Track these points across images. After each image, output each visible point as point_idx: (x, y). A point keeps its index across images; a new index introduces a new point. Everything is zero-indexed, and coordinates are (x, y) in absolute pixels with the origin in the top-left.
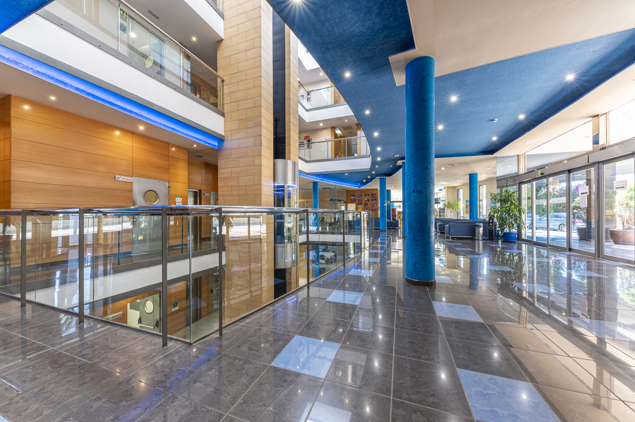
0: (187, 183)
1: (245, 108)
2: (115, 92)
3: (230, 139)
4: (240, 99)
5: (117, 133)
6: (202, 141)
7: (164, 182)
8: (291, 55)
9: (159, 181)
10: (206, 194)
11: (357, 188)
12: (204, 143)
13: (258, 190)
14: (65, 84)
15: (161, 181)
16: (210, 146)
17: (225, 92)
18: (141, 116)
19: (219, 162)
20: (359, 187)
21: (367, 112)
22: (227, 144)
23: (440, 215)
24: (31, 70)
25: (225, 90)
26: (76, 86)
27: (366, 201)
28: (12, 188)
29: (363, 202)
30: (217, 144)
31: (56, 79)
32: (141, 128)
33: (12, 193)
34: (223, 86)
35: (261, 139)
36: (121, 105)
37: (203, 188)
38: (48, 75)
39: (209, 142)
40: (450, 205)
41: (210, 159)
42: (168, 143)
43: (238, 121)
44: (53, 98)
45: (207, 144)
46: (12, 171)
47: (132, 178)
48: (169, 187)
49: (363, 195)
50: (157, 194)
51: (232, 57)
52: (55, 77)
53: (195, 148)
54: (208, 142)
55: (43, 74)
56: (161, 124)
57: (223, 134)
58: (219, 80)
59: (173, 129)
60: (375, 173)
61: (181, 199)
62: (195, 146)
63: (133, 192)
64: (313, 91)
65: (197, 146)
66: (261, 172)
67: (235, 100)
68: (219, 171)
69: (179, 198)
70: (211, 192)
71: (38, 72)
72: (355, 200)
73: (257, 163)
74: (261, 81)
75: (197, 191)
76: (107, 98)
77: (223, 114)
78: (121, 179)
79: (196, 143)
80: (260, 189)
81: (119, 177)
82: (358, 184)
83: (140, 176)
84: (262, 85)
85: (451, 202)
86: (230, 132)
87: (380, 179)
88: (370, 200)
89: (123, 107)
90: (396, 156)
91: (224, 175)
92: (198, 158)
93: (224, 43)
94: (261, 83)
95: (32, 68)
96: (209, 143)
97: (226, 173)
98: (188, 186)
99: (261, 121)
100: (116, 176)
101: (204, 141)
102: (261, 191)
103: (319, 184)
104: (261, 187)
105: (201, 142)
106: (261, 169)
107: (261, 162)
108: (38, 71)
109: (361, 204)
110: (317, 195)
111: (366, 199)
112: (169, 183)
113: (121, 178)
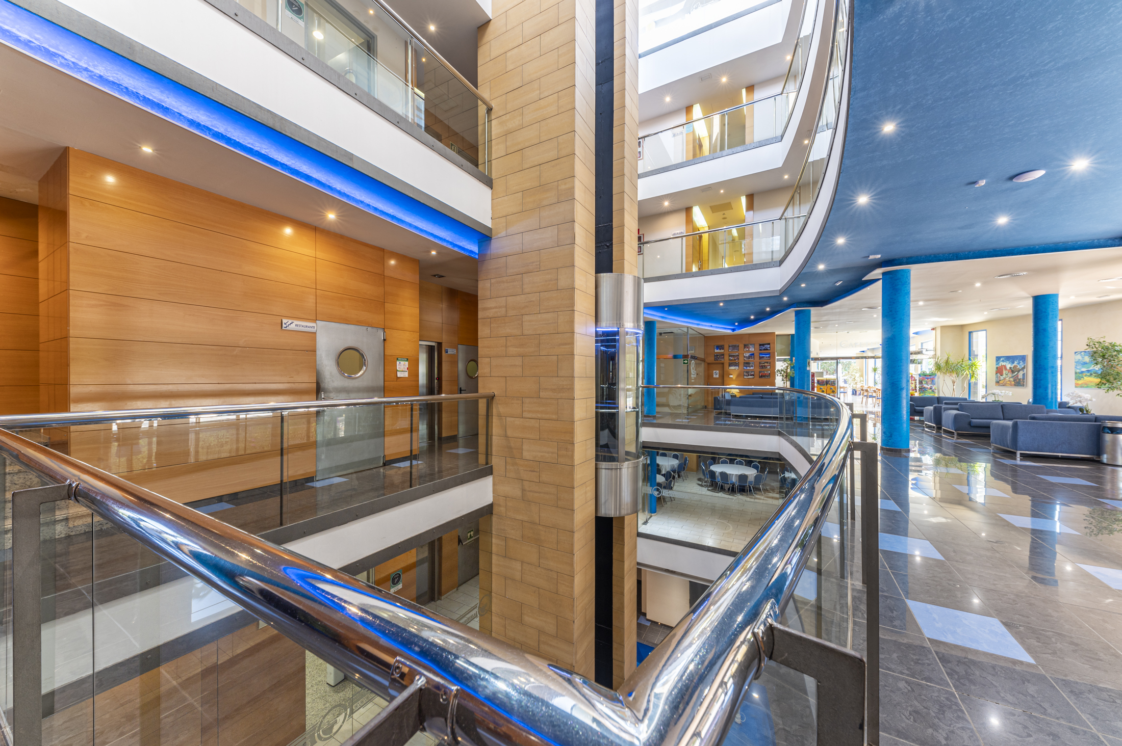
0: (418, 330)
1: (536, 163)
2: (270, 125)
3: (503, 234)
4: (527, 144)
5: (288, 231)
6: (448, 241)
7: (375, 330)
8: (627, 45)
9: (365, 328)
10: (451, 351)
11: (729, 331)
12: (450, 247)
13: (569, 344)
14: (166, 110)
15: (369, 329)
16: (462, 252)
17: (493, 133)
18: (330, 188)
19: (481, 285)
20: (733, 330)
21: (889, 128)
22: (496, 246)
23: (922, 389)
24: (85, 73)
25: (493, 129)
26: (190, 117)
27: (749, 357)
28: (71, 352)
29: (741, 360)
30: (475, 249)
31: (144, 97)
32: (331, 216)
33: (71, 364)
34: (490, 121)
35: (573, 229)
36: (288, 163)
37: (445, 339)
38: (126, 88)
39: (461, 244)
40: (946, 367)
41: (459, 282)
42: (383, 250)
43: (520, 194)
44: (147, 149)
45: (456, 249)
46: (71, 314)
47: (314, 325)
48: (384, 340)
49: (741, 346)
50: (362, 356)
51: (509, 54)
52: (142, 93)
53: (433, 257)
54: (458, 243)
55: (113, 84)
56: (369, 205)
57: (489, 223)
58: (482, 109)
59: (393, 217)
60: (788, 300)
61: (407, 363)
62: (434, 253)
63: (318, 352)
64: (648, 136)
65: (438, 253)
66: (573, 305)
67: (516, 148)
68: (481, 305)
69: (402, 363)
70: (460, 346)
71: (101, 79)
72: (723, 355)
73: (562, 283)
74: (574, 97)
75: (433, 344)
76: (257, 144)
77: (488, 182)
78: (293, 327)
79: (436, 246)
80: (572, 343)
81: (290, 322)
82: (734, 324)
83: (330, 319)
84: (577, 107)
85: (952, 360)
86: (503, 220)
87: (797, 313)
88: (757, 355)
89: (293, 166)
90: (871, 257)
91: (490, 313)
92: (436, 279)
93: (491, 28)
94: (574, 101)
95: (86, 70)
96: (460, 247)
97: (496, 307)
98: (420, 336)
99: (573, 188)
100: (284, 321)
101: (451, 243)
102: (573, 348)
103: (657, 325)
104: (573, 337)
105: (445, 244)
106: (572, 298)
107: (573, 281)
108: (101, 77)
109: (736, 365)
110: (654, 348)
111: (747, 355)
112: (384, 332)
113: (294, 325)
